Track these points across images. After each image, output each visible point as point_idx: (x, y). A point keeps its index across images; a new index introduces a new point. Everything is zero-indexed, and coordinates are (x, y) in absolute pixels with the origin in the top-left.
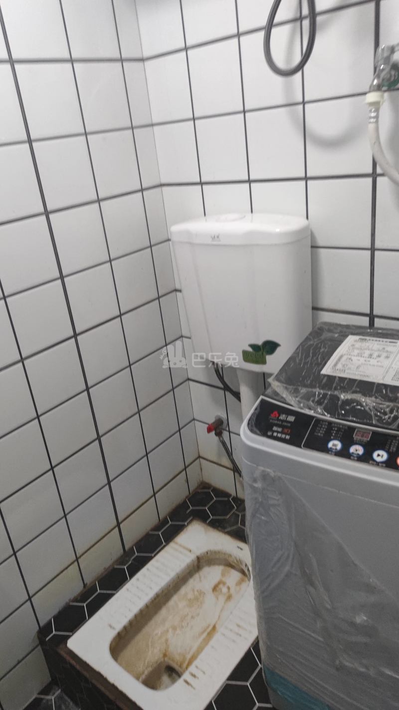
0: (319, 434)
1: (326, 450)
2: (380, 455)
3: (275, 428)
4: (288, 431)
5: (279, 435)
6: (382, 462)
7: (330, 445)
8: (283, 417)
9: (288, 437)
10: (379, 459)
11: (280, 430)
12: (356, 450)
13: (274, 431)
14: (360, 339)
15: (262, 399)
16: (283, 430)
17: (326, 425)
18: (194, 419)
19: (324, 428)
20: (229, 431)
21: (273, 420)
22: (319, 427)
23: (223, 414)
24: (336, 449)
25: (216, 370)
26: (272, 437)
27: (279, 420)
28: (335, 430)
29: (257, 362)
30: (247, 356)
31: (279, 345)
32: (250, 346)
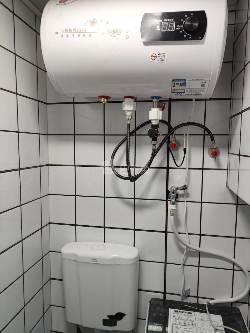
14: (175, 311)
25: (78, 328)
29: (111, 325)
30: (105, 322)
31: (125, 315)
32: (108, 316)
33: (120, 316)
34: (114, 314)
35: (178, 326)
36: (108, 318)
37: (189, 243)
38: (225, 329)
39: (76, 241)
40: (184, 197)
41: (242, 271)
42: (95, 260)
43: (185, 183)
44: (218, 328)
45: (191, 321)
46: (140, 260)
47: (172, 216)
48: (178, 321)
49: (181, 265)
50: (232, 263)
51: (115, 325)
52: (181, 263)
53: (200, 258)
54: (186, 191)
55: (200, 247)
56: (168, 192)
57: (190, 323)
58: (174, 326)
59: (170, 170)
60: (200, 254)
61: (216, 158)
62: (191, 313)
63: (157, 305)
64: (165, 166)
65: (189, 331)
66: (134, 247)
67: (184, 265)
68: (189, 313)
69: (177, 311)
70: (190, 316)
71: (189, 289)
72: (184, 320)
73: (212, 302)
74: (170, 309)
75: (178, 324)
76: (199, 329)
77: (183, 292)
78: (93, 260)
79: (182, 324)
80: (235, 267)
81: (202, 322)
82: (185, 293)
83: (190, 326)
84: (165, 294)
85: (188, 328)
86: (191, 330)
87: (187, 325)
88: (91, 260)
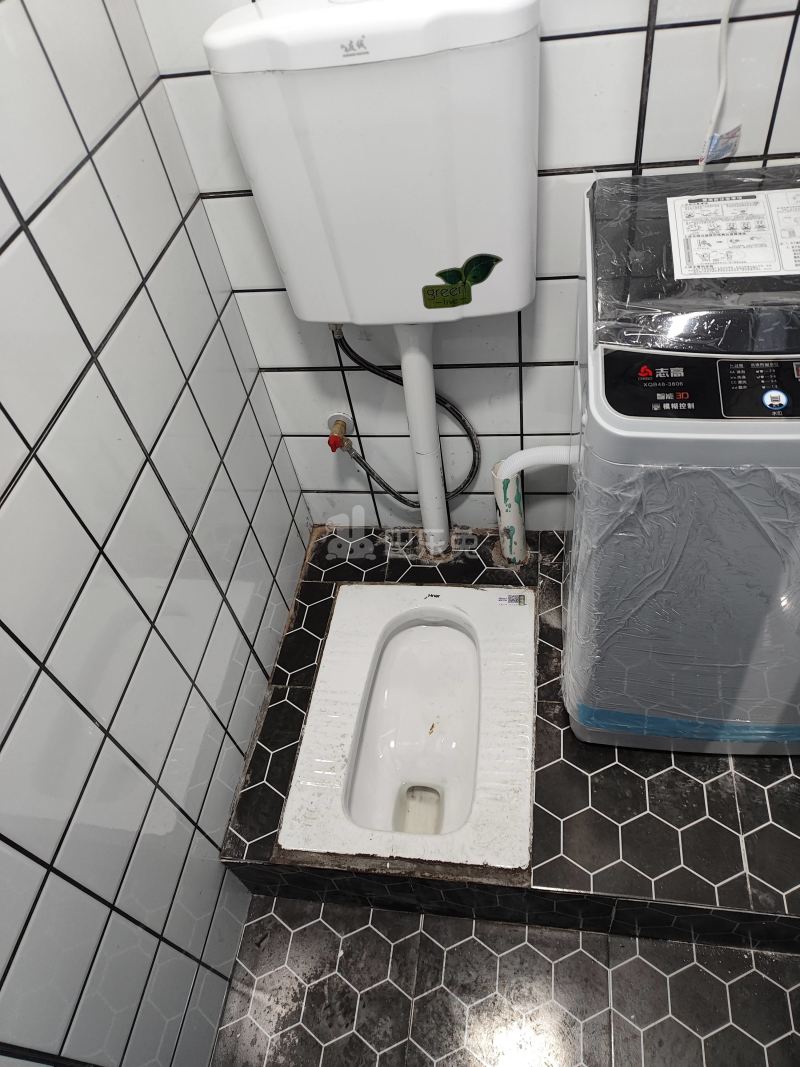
0: (740, 387)
1: (766, 412)
3: (660, 397)
4: (685, 395)
5: (675, 406)
7: (768, 399)
8: (661, 373)
9: (691, 406)
11: (670, 396)
13: (662, 402)
14: (690, 201)
15: (605, 350)
16: (675, 395)
17: (741, 370)
18: (283, 436)
19: (741, 375)
20: (359, 436)
21: (647, 382)
22: (733, 375)
23: (344, 412)
24: (781, 405)
25: (339, 336)
26: (663, 414)
27: (660, 380)
28: (760, 374)
29: (454, 303)
30: (433, 297)
31: (498, 260)
32: (441, 275)
33: (482, 266)
34: (459, 264)
35: (708, 240)
36: (440, 282)
42: (360, 44)
45: (752, 217)
46: (543, 39)
48: (704, 228)
49: (717, 22)
51: (466, 299)
57: (753, 224)
58: (694, 242)
62: (754, 197)
63: (621, 195)
65: (749, 246)
67: (731, 20)
68: (744, 198)
69: (700, 200)
70: (748, 204)
71: (738, 129)
72: (727, 219)
74: (670, 200)
75: (708, 233)
76: (786, 234)
77: (715, 141)
78: (349, 48)
79: (721, 232)
82: (720, 147)
83: (754, 231)
84: (637, 167)
85: (744, 240)
86: (755, 241)
87: (742, 231)
88: (343, 52)
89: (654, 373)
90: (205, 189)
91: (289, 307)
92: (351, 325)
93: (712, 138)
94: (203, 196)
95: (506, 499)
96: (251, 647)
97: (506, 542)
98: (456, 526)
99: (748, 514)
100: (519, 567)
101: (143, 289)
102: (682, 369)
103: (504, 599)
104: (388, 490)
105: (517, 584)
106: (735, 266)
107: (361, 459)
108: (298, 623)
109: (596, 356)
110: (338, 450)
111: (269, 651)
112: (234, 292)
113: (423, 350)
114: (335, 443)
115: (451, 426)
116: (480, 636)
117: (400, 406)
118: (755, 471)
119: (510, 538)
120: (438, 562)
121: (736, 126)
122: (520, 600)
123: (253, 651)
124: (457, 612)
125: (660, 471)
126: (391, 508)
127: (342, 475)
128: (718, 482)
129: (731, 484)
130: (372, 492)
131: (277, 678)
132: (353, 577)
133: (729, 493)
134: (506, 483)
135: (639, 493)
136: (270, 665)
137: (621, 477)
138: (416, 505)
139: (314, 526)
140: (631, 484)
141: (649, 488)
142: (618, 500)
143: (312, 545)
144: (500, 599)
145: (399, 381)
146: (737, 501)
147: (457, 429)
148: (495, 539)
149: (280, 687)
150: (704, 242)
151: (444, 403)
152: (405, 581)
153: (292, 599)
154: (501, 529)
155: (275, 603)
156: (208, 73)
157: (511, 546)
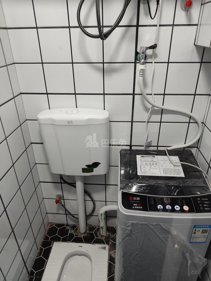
0: (152, 203)
1: (158, 210)
2: (177, 208)
3: (134, 205)
4: (140, 205)
5: (138, 207)
6: (179, 210)
7: (158, 207)
8: (135, 198)
9: (141, 208)
10: (177, 209)
11: (136, 205)
12: (169, 207)
13: (135, 206)
14: (141, 156)
15: (122, 192)
16: (138, 205)
17: (152, 199)
18: (44, 198)
19: (152, 200)
20: (64, 199)
21: (131, 201)
22: (151, 200)
23: (60, 193)
24: (161, 209)
25: (61, 177)
26: (135, 209)
27: (134, 200)
28: (157, 200)
29: (89, 172)
30: (84, 170)
31: (100, 163)
32: (86, 166)
33: (96, 165)
34: (91, 164)
35: (145, 166)
36: (86, 167)
37: (154, 102)
38: (181, 164)
39: (50, 109)
40: (152, 58)
41: (197, 123)
42: (71, 122)
43: (155, 42)
44: (176, 164)
45: (155, 161)
46: (110, 122)
47: (141, 76)
48: (144, 163)
49: (145, 122)
50: (189, 118)
51: (92, 171)
52: (146, 121)
53: (163, 115)
54: (155, 51)
55: (163, 105)
56: (137, 53)
57: (154, 163)
58: (142, 166)
59: (139, 28)
60: (162, 112)
61: (187, 12)
62: (155, 157)
63: (127, 154)
64: (135, 23)
65: (154, 168)
66: (104, 110)
67: (148, 122)
68: (153, 157)
69: (143, 156)
70: (153, 158)
71: (151, 141)
72: (149, 161)
73: (169, 148)
74: (137, 156)
75: (145, 164)
76: (161, 166)
77: (147, 143)
78: (69, 122)
79: (148, 164)
80: (191, 120)
81: (164, 162)
82: (148, 144)
83: (155, 165)
84: (131, 146)
85: (153, 167)
86: (155, 167)
87: (152, 165)
88: (68, 123)
89: (133, 199)
90: (32, 142)
91: (49, 169)
92: (64, 175)
93: (146, 142)
94: (32, 143)
95: (101, 219)
96: (25, 263)
97: (101, 231)
98: (88, 224)
99: (157, 234)
100: (105, 238)
101: (13, 166)
102: (139, 198)
103: (100, 248)
104: (70, 214)
105: (104, 243)
106: (151, 173)
107: (64, 206)
108: (40, 254)
109: (120, 193)
110: (58, 203)
111: (30, 264)
112: (36, 164)
113: (81, 181)
114: (57, 202)
115: (88, 198)
116: (93, 260)
117: (75, 193)
118: (157, 224)
119: (102, 229)
120: (83, 236)
121: (151, 140)
122: (104, 248)
123: (25, 265)
124: (87, 251)
125: (135, 223)
126: (71, 219)
127: (58, 210)
128: (149, 226)
129: (152, 227)
130: (66, 214)
131: (31, 274)
132: (58, 240)
133: (152, 229)
134: (102, 214)
135: (131, 228)
136: (30, 269)
137: (126, 224)
138: (78, 218)
139: (49, 223)
140: (129, 226)
141: (133, 227)
142: (125, 230)
143: (48, 229)
144: (99, 248)
145: (75, 187)
146: (154, 231)
147: (90, 199)
148: (98, 229)
149: (32, 277)
150: (144, 167)
151: (86, 193)
152: (73, 241)
153: (40, 246)
154: (100, 227)
155: (35, 248)
156: (37, 120)
157: (103, 232)
